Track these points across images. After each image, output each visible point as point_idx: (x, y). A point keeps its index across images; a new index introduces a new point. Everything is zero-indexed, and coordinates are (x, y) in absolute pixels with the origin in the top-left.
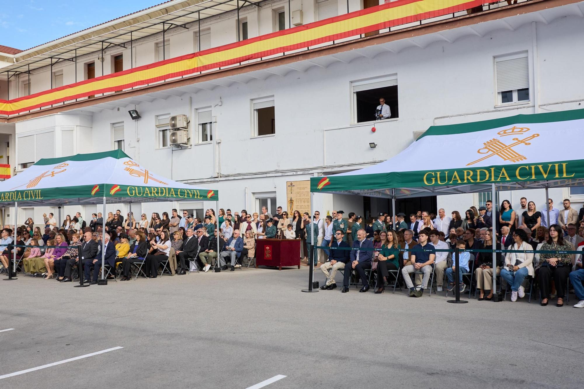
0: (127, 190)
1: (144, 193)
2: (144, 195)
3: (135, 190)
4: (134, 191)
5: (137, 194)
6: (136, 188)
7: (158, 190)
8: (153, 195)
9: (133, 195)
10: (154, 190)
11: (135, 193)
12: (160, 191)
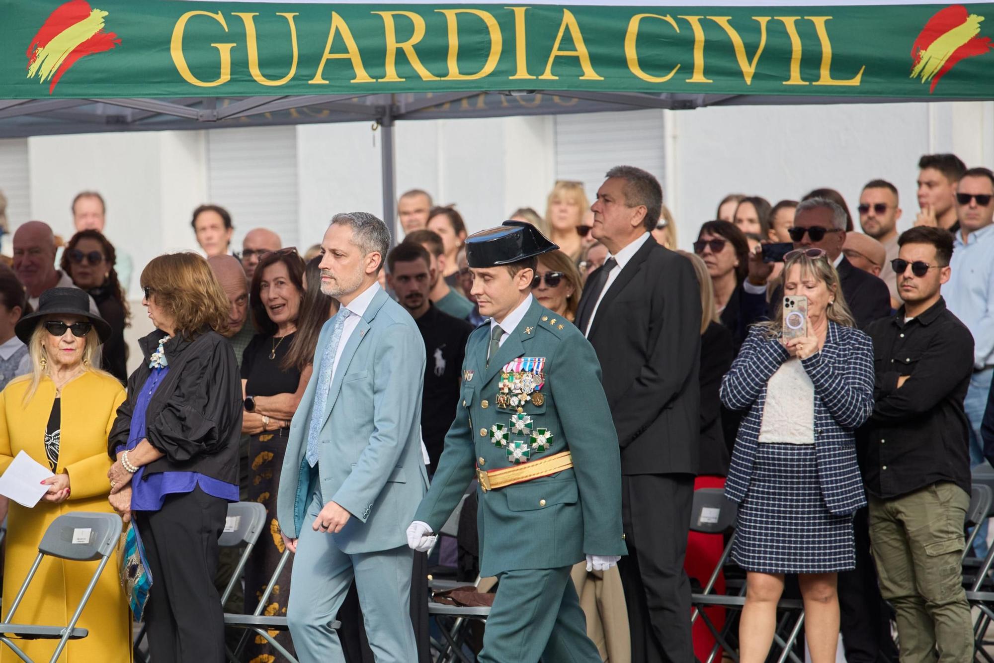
0: (165, 43)
1: (309, 60)
2: (318, 80)
3: (238, 37)
4: (225, 50)
5: (255, 71)
6: (248, 18)
7: (437, 28)
8: (391, 73)
9: (218, 75)
10: (404, 30)
11: (240, 65)
12: (453, 41)
